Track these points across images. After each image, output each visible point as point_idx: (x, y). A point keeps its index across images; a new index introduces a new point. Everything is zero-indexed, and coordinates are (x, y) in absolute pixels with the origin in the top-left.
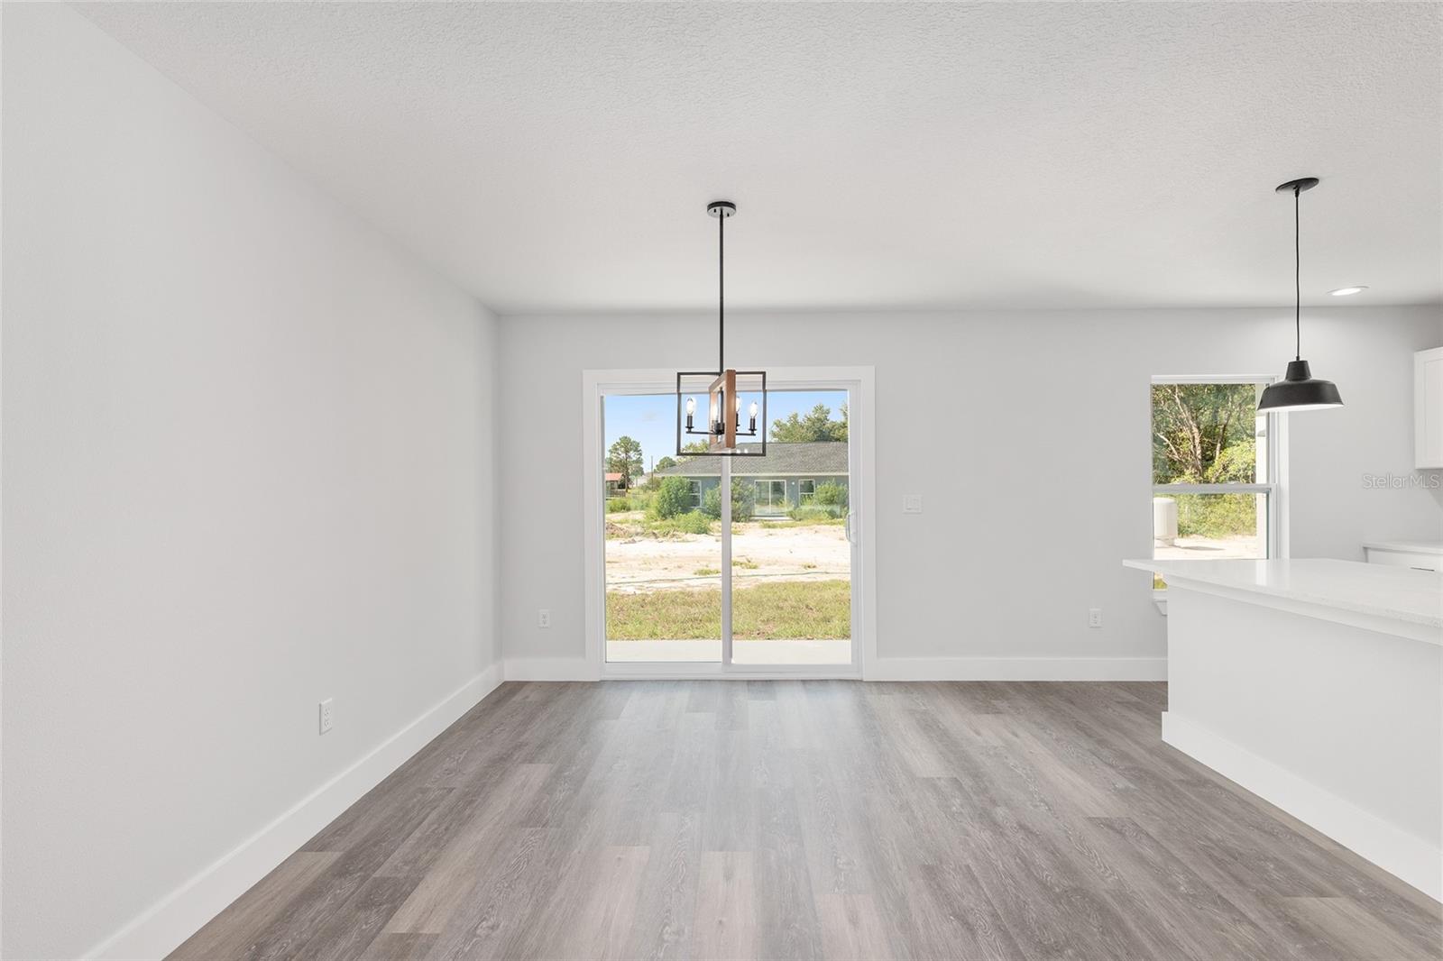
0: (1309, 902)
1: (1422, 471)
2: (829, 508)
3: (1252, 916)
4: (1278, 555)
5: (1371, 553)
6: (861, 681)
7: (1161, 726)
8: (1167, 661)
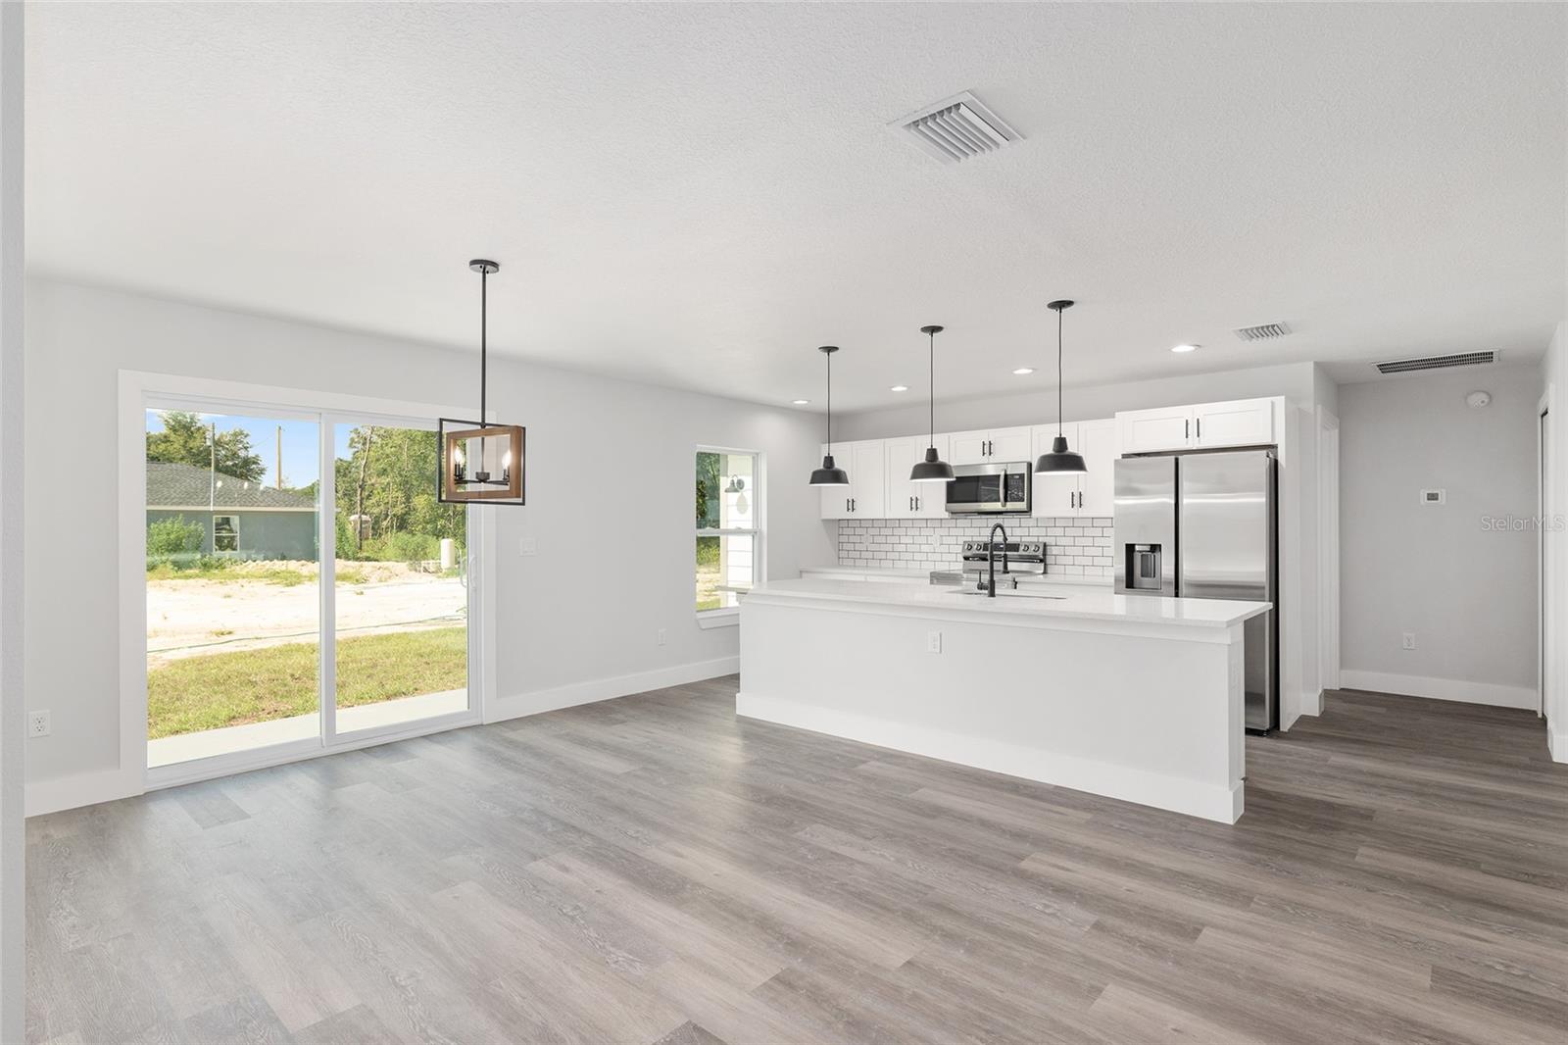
0: (862, 767)
1: (825, 521)
2: (174, 557)
3: (849, 780)
4: (760, 580)
5: (804, 575)
6: (482, 725)
7: (735, 704)
8: (739, 659)
